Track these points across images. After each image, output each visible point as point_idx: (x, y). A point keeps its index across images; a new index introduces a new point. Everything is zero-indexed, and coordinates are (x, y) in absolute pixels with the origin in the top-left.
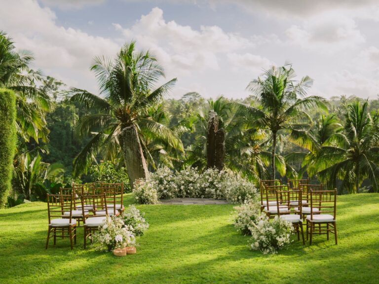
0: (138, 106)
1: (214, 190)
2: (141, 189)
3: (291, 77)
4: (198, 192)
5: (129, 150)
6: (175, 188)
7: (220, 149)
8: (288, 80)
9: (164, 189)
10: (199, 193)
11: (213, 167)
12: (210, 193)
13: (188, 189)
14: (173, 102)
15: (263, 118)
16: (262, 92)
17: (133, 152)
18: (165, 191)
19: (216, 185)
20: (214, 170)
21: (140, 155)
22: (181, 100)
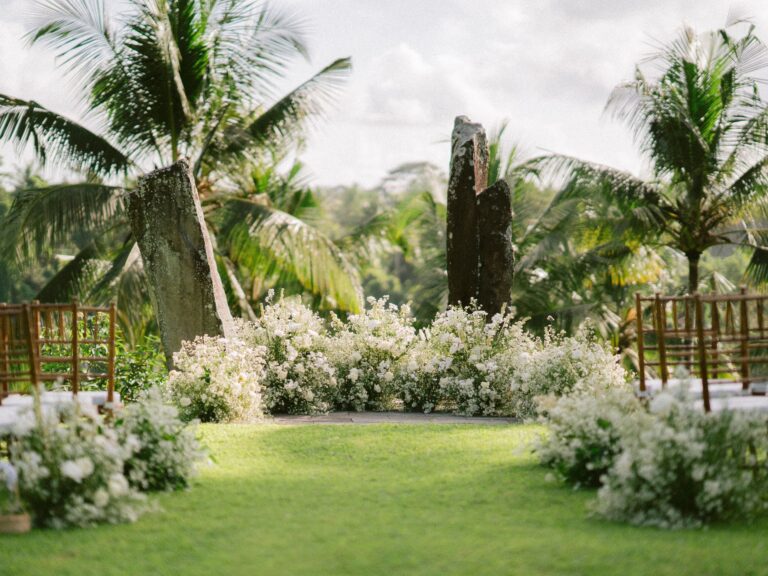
0: (216, 157)
1: (470, 381)
2: (200, 372)
3: (755, 68)
4: (411, 392)
5: (165, 249)
6: (327, 376)
7: (496, 255)
8: (738, 78)
9: (289, 377)
10: (414, 397)
11: (466, 303)
12: (454, 393)
13: (377, 382)
14: (350, 195)
15: (652, 206)
16: (651, 118)
17: (181, 258)
18: (290, 385)
19: (479, 366)
20: (470, 312)
21: (206, 269)
22: (380, 188)
